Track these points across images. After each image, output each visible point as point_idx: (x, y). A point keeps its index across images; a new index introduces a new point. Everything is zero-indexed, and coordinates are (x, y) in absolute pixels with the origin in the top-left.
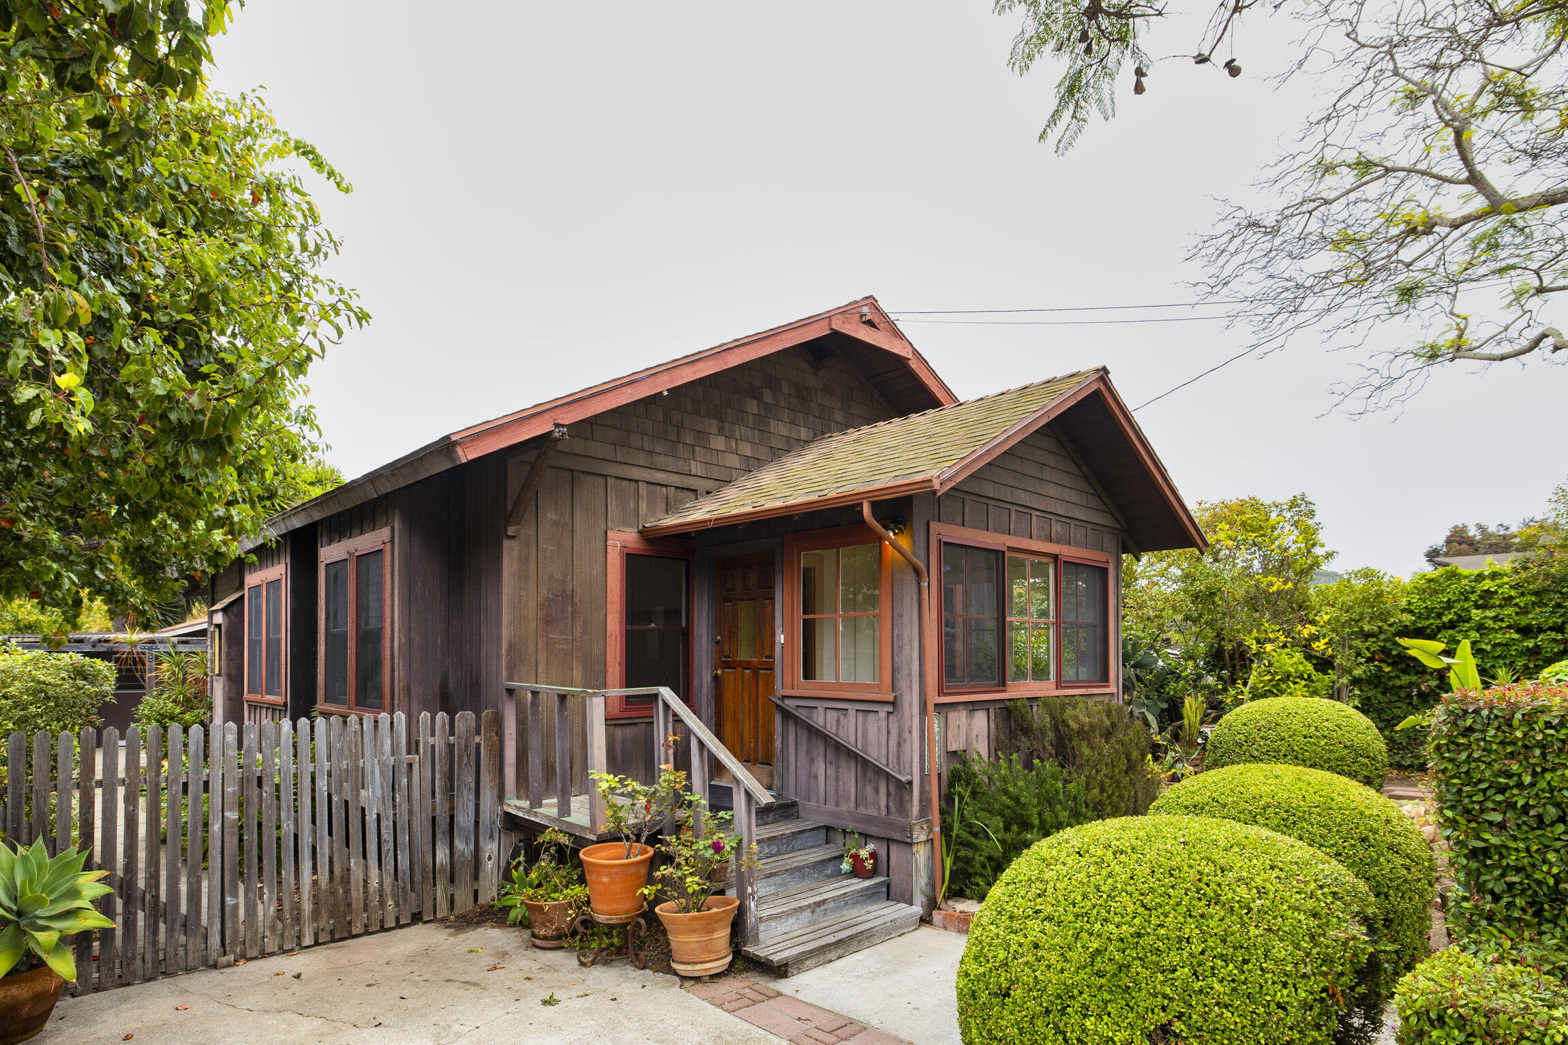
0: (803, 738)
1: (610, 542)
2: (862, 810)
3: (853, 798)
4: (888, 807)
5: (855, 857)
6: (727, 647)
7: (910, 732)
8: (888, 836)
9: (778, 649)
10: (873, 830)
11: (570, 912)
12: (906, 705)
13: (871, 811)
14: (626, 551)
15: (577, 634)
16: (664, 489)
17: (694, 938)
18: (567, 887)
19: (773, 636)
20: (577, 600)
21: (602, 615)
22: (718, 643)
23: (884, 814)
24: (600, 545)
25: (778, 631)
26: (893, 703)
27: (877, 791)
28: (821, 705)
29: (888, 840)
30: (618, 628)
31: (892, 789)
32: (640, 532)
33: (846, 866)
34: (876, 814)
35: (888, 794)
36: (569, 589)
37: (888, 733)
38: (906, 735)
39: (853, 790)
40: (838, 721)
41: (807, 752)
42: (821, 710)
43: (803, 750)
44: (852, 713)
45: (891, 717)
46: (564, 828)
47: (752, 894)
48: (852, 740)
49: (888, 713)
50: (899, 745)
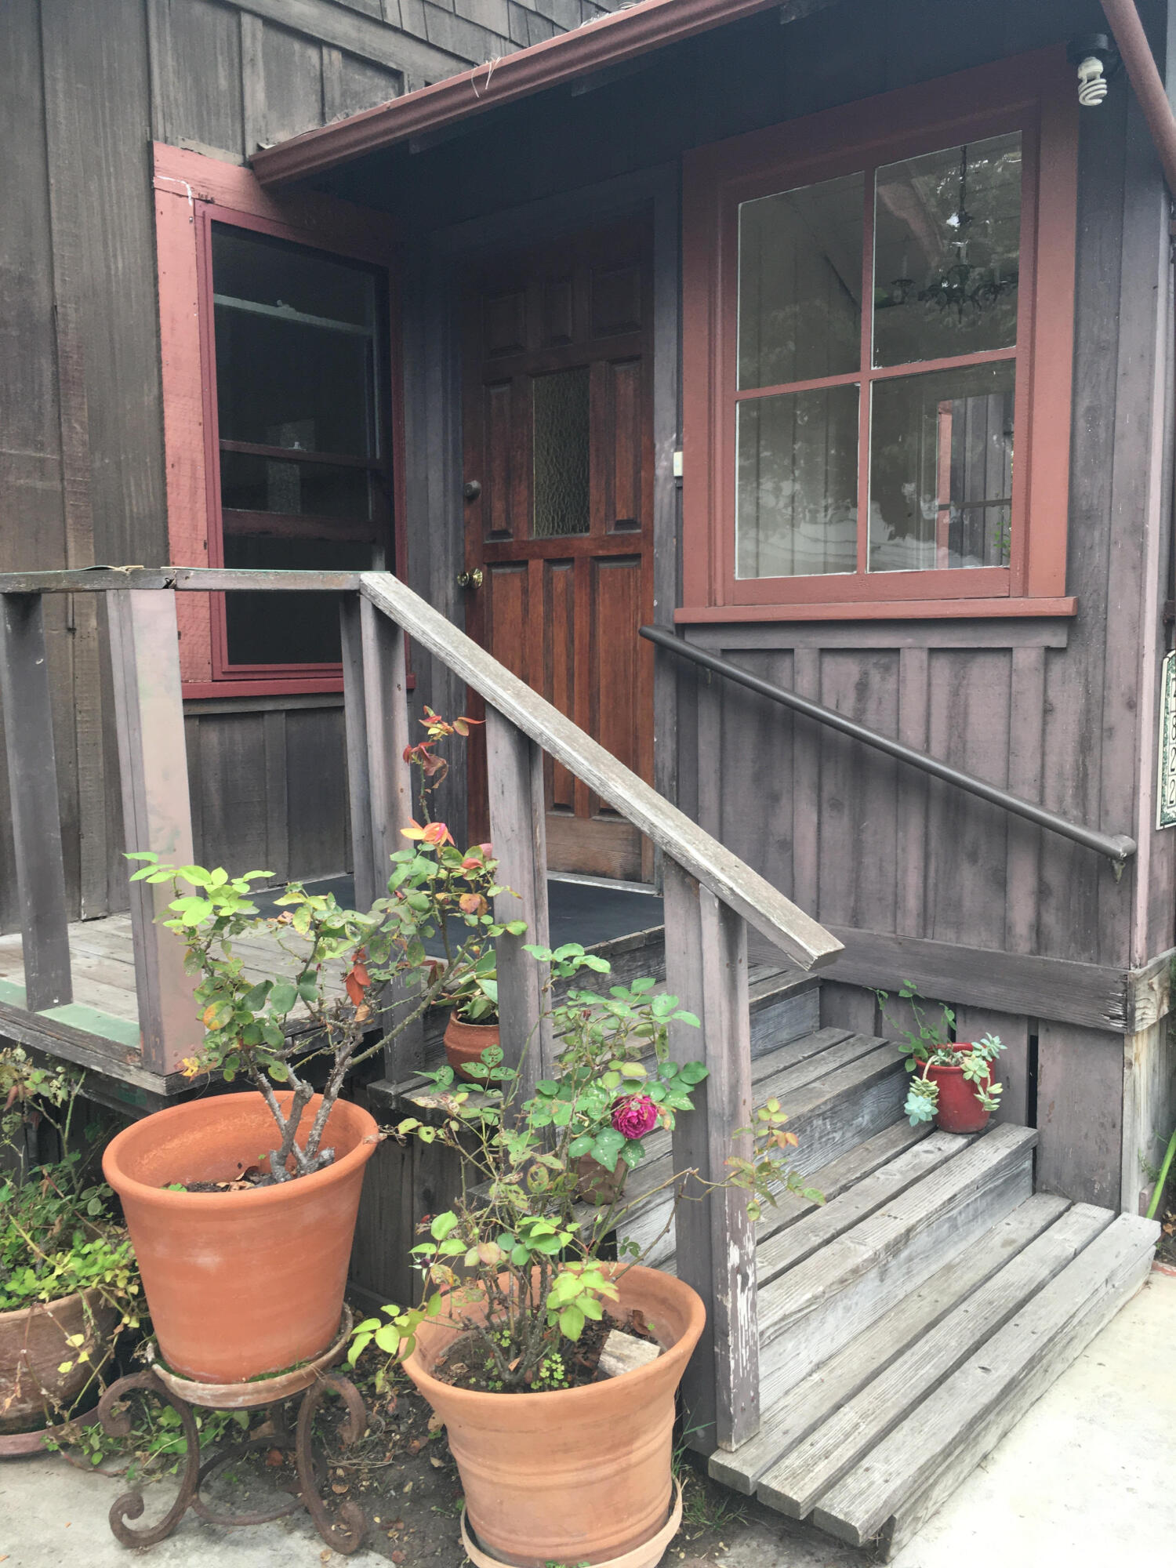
0: (746, 741)
1: (161, 179)
2: (945, 938)
3: (912, 902)
4: (1038, 930)
5: (946, 1076)
6: (498, 506)
7: (1132, 705)
8: (1041, 1011)
9: (663, 495)
10: (987, 994)
11: (77, 1340)
12: (1118, 624)
13: (980, 940)
14: (212, 213)
15: (76, 448)
16: (312, 53)
17: (565, 1473)
18: (64, 1244)
19: (646, 457)
20: (68, 340)
21: (149, 400)
22: (471, 498)
23: (1023, 944)
24: (133, 185)
25: (664, 442)
26: (1068, 622)
27: (1000, 882)
28: (807, 645)
29: (1033, 1022)
30: (198, 443)
31: (1055, 876)
32: (249, 164)
33: (920, 1105)
34: (994, 948)
35: (1042, 892)
36: (41, 304)
37: (1047, 710)
38: (1116, 712)
39: (913, 880)
40: (862, 688)
41: (758, 778)
42: (805, 658)
43: (744, 769)
44: (913, 662)
45: (1057, 667)
46: (49, 1044)
47: (739, 1270)
48: (913, 732)
49: (1049, 650)
50: (1085, 745)
